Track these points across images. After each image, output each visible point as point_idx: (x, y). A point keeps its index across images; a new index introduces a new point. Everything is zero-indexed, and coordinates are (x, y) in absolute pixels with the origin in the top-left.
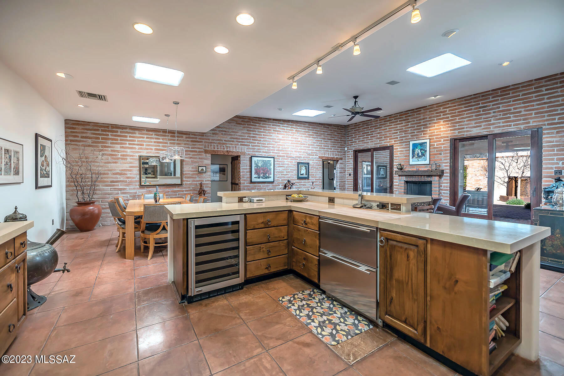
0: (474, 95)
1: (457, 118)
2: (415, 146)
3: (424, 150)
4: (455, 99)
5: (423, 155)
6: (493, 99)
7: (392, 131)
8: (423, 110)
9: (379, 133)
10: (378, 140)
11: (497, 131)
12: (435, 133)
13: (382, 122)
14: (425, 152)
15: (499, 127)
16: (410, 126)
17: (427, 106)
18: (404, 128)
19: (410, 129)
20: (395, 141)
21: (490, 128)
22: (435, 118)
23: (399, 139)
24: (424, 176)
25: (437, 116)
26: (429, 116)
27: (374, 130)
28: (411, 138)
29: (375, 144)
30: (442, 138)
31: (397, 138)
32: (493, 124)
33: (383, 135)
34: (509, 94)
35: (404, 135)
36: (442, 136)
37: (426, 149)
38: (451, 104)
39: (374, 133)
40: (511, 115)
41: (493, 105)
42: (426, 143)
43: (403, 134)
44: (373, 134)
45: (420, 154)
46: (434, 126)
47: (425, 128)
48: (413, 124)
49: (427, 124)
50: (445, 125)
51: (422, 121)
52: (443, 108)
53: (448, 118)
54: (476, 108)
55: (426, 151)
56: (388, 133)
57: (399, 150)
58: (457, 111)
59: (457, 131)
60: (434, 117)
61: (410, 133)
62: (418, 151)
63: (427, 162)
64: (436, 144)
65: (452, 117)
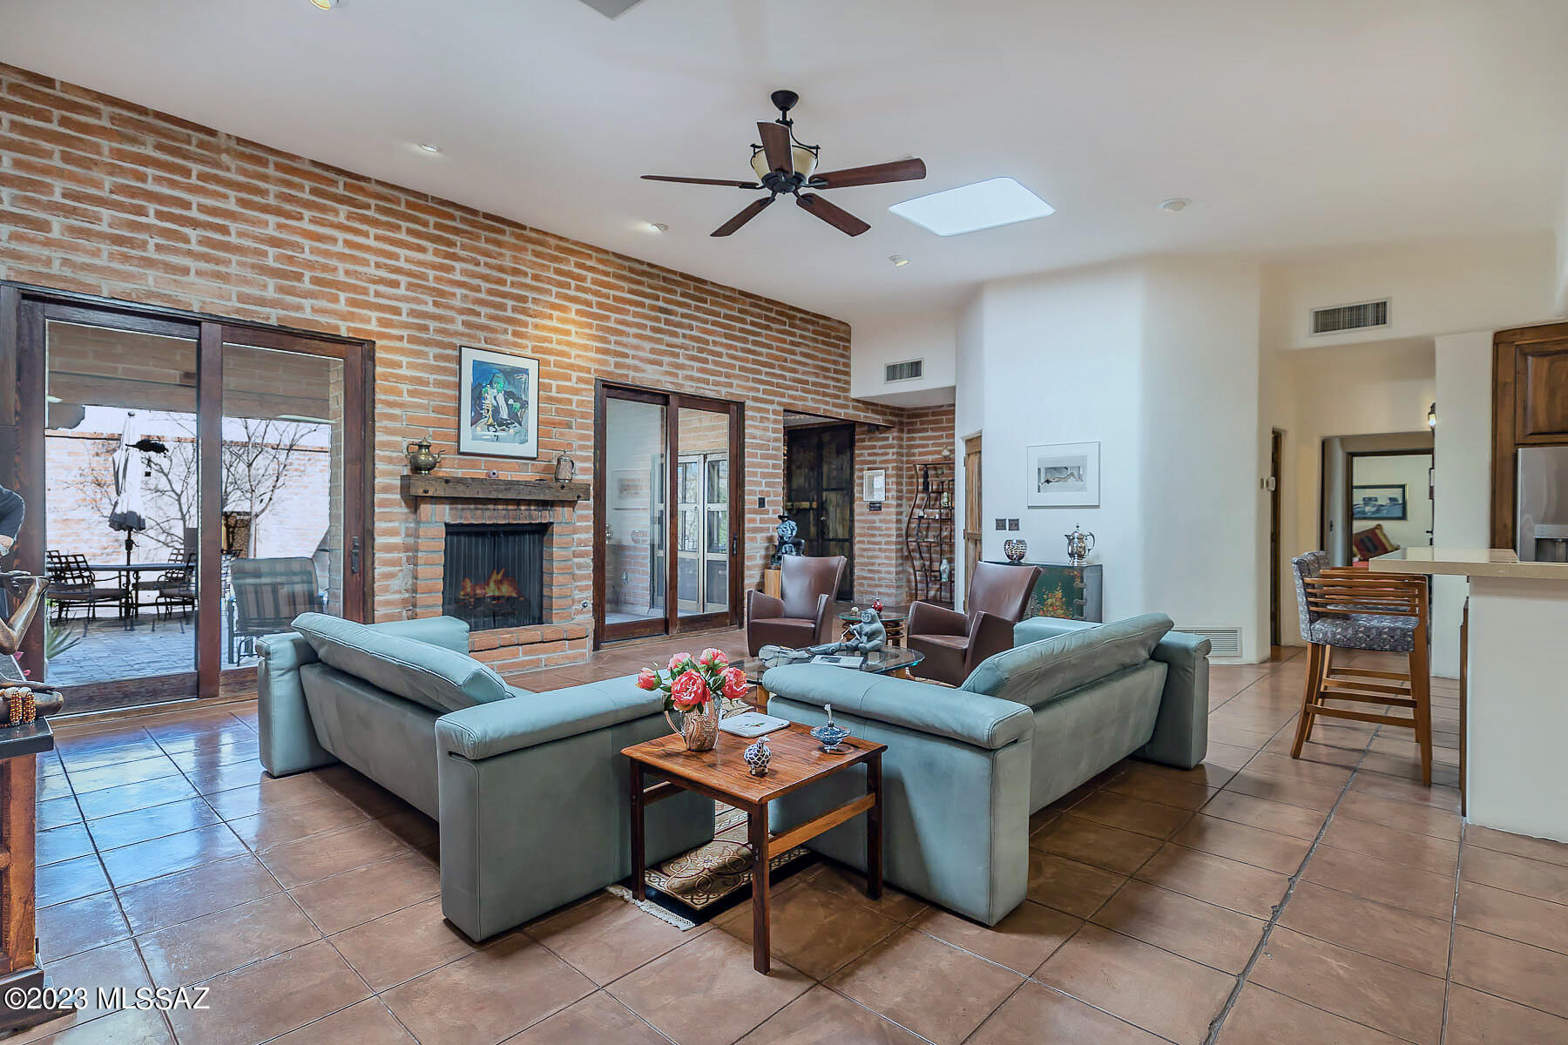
0: (649, 265)
1: (613, 316)
2: (484, 374)
3: (517, 399)
4: (607, 252)
5: (516, 418)
6: (682, 299)
7: (366, 263)
8: (513, 234)
9: (274, 242)
10: (271, 283)
11: (689, 388)
12: (554, 346)
13: (301, 188)
14: (521, 408)
15: (691, 378)
16: (457, 277)
17: (524, 228)
18: (431, 273)
19: (459, 291)
20: (381, 322)
21: (676, 375)
22: (554, 289)
23: (404, 318)
24: (529, 502)
25: (560, 284)
26: (533, 271)
27: (232, 205)
28: (462, 335)
29: (242, 298)
30: (571, 367)
31: (397, 312)
32: (682, 367)
33: (310, 265)
34: (705, 301)
35: (430, 308)
36: (572, 361)
37: (526, 396)
38: (600, 261)
39: (233, 227)
40: (710, 357)
41: (683, 316)
42: (526, 371)
43: (426, 303)
44: (224, 230)
45: (504, 414)
46: (550, 317)
47: (521, 313)
48: (473, 275)
49: (524, 299)
50: (581, 325)
51: (509, 278)
52: (578, 265)
53: (589, 304)
54: (653, 308)
55: (525, 405)
56: (341, 266)
57: (403, 372)
58: (612, 292)
59: (612, 360)
60: (550, 281)
61: (462, 311)
62: (493, 396)
63: (530, 449)
64: (554, 383)
65: (600, 305)
